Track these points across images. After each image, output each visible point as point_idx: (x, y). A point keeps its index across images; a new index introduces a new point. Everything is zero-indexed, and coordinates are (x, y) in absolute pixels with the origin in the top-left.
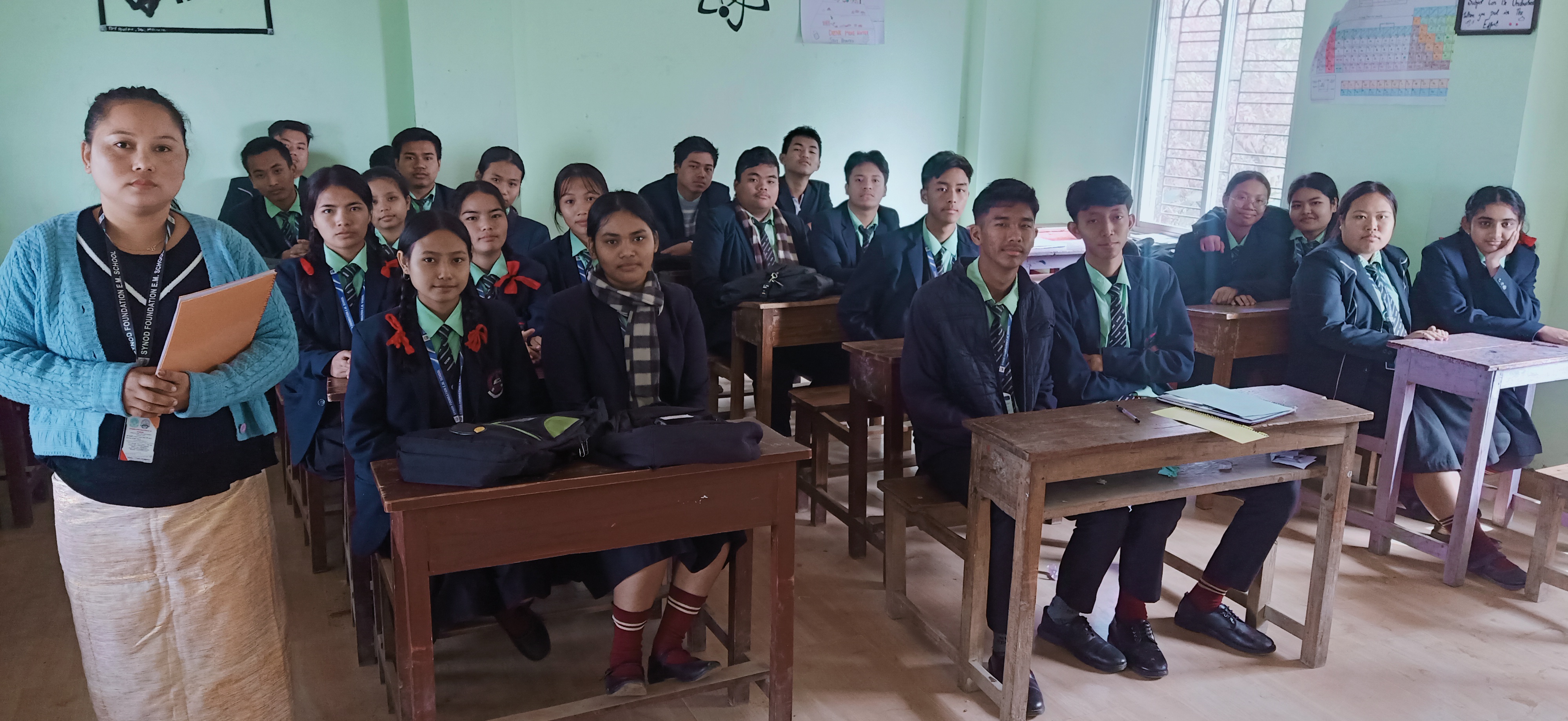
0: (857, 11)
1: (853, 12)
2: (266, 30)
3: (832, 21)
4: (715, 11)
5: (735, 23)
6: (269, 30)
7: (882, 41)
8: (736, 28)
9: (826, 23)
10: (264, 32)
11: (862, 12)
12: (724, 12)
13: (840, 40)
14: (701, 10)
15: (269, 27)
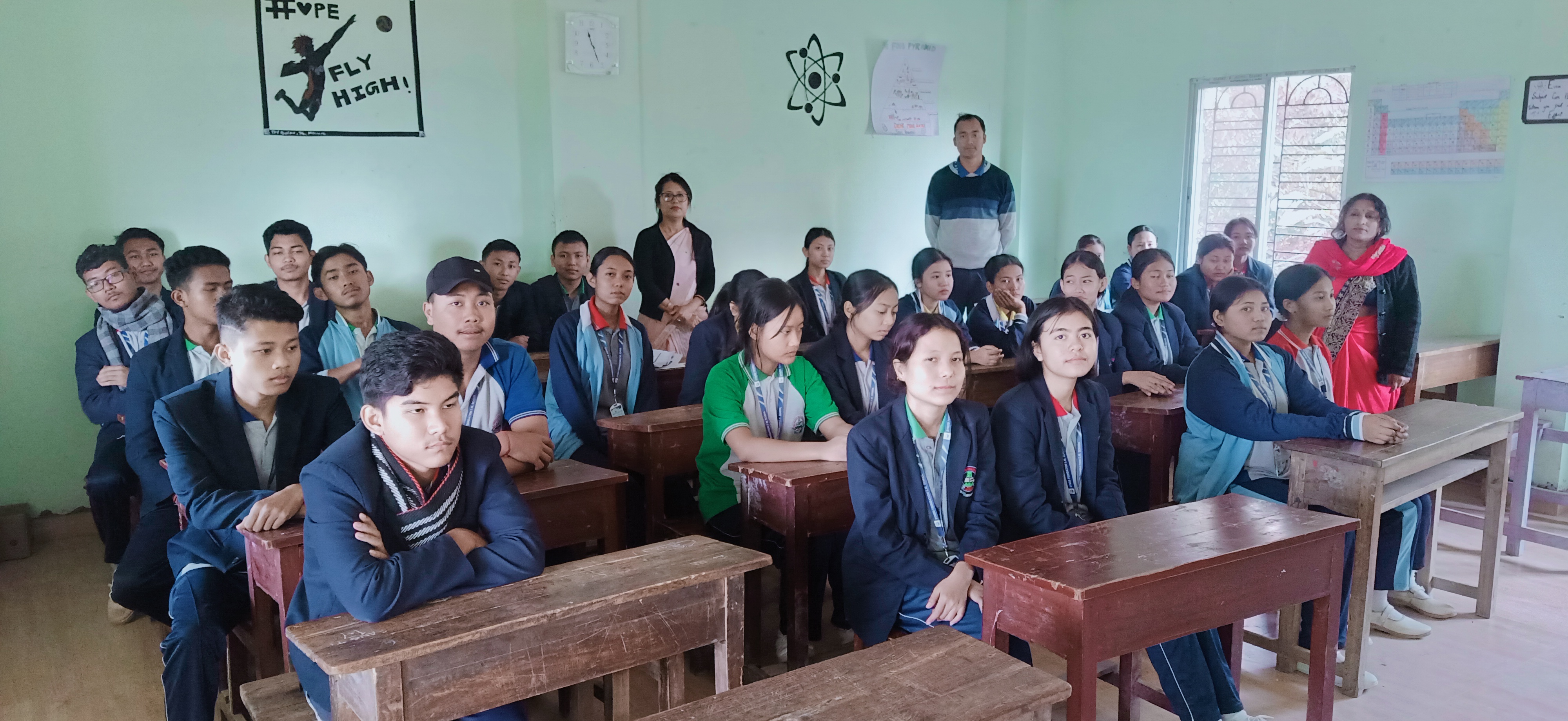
0: (916, 106)
1: (913, 107)
2: (418, 133)
3: (896, 115)
4: (801, 108)
5: (818, 118)
6: (421, 132)
7: (937, 133)
8: (818, 123)
9: (891, 117)
10: (416, 134)
11: (920, 107)
12: (809, 108)
13: (904, 133)
14: (790, 107)
15: (420, 130)
